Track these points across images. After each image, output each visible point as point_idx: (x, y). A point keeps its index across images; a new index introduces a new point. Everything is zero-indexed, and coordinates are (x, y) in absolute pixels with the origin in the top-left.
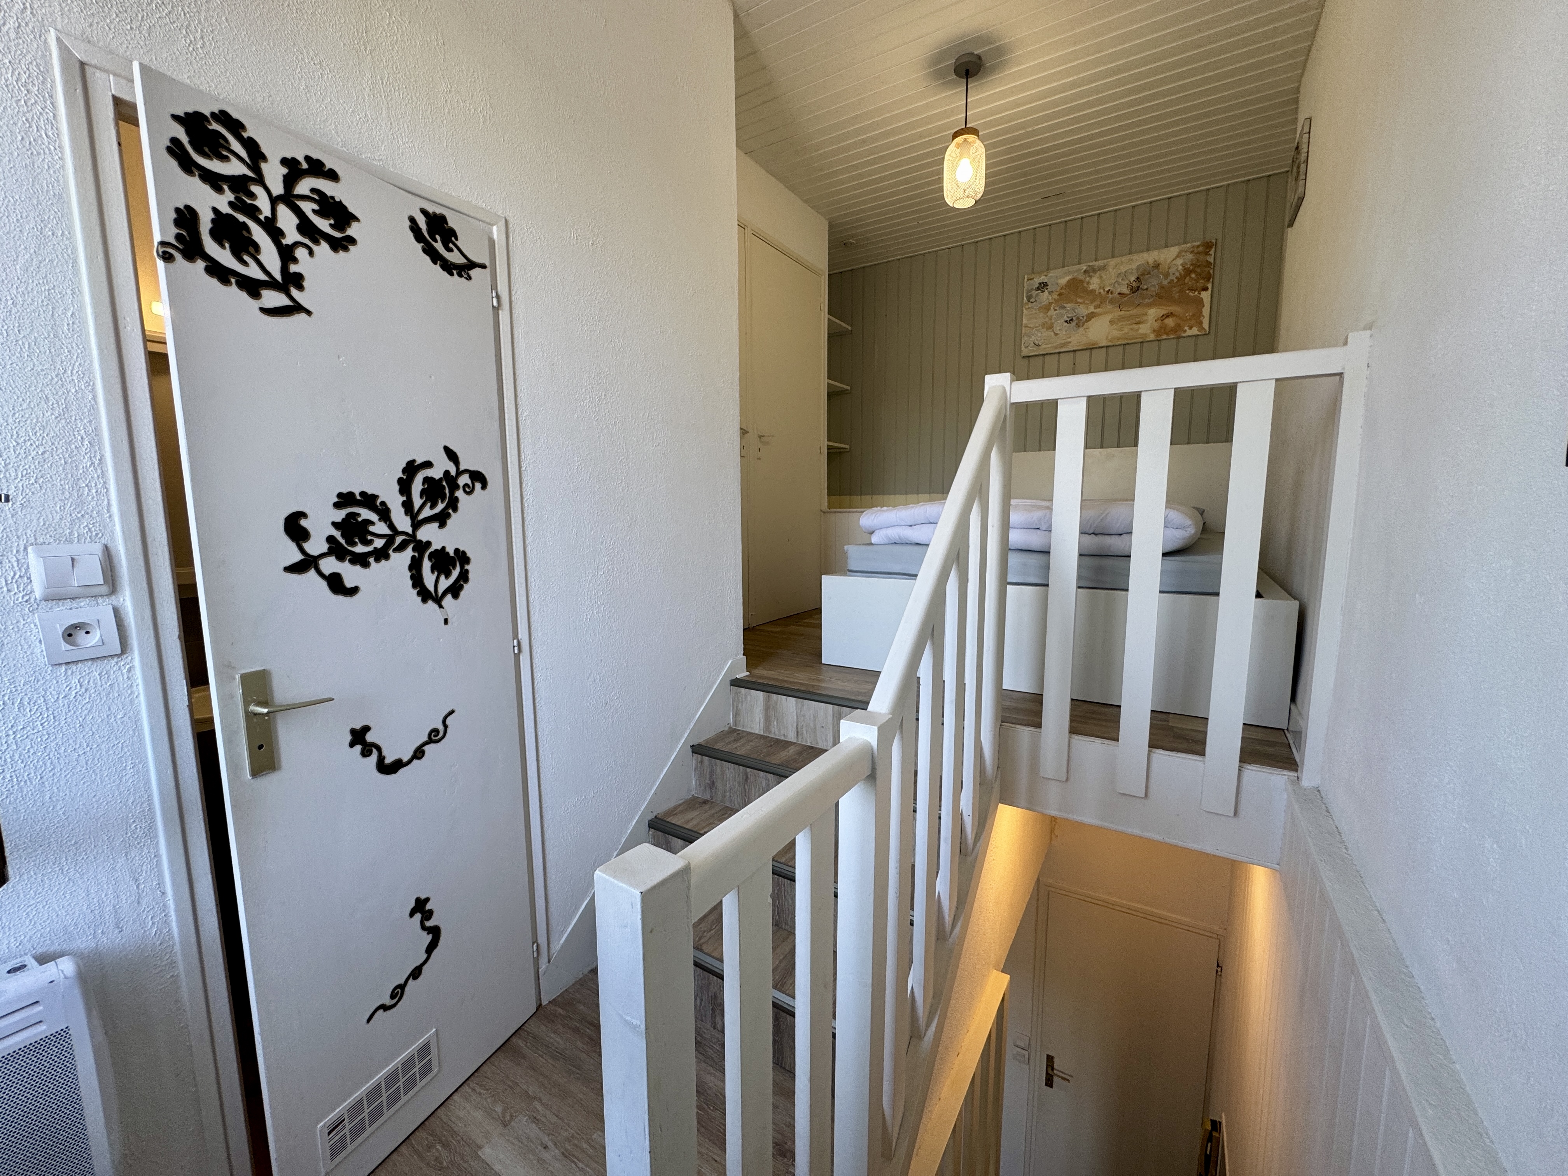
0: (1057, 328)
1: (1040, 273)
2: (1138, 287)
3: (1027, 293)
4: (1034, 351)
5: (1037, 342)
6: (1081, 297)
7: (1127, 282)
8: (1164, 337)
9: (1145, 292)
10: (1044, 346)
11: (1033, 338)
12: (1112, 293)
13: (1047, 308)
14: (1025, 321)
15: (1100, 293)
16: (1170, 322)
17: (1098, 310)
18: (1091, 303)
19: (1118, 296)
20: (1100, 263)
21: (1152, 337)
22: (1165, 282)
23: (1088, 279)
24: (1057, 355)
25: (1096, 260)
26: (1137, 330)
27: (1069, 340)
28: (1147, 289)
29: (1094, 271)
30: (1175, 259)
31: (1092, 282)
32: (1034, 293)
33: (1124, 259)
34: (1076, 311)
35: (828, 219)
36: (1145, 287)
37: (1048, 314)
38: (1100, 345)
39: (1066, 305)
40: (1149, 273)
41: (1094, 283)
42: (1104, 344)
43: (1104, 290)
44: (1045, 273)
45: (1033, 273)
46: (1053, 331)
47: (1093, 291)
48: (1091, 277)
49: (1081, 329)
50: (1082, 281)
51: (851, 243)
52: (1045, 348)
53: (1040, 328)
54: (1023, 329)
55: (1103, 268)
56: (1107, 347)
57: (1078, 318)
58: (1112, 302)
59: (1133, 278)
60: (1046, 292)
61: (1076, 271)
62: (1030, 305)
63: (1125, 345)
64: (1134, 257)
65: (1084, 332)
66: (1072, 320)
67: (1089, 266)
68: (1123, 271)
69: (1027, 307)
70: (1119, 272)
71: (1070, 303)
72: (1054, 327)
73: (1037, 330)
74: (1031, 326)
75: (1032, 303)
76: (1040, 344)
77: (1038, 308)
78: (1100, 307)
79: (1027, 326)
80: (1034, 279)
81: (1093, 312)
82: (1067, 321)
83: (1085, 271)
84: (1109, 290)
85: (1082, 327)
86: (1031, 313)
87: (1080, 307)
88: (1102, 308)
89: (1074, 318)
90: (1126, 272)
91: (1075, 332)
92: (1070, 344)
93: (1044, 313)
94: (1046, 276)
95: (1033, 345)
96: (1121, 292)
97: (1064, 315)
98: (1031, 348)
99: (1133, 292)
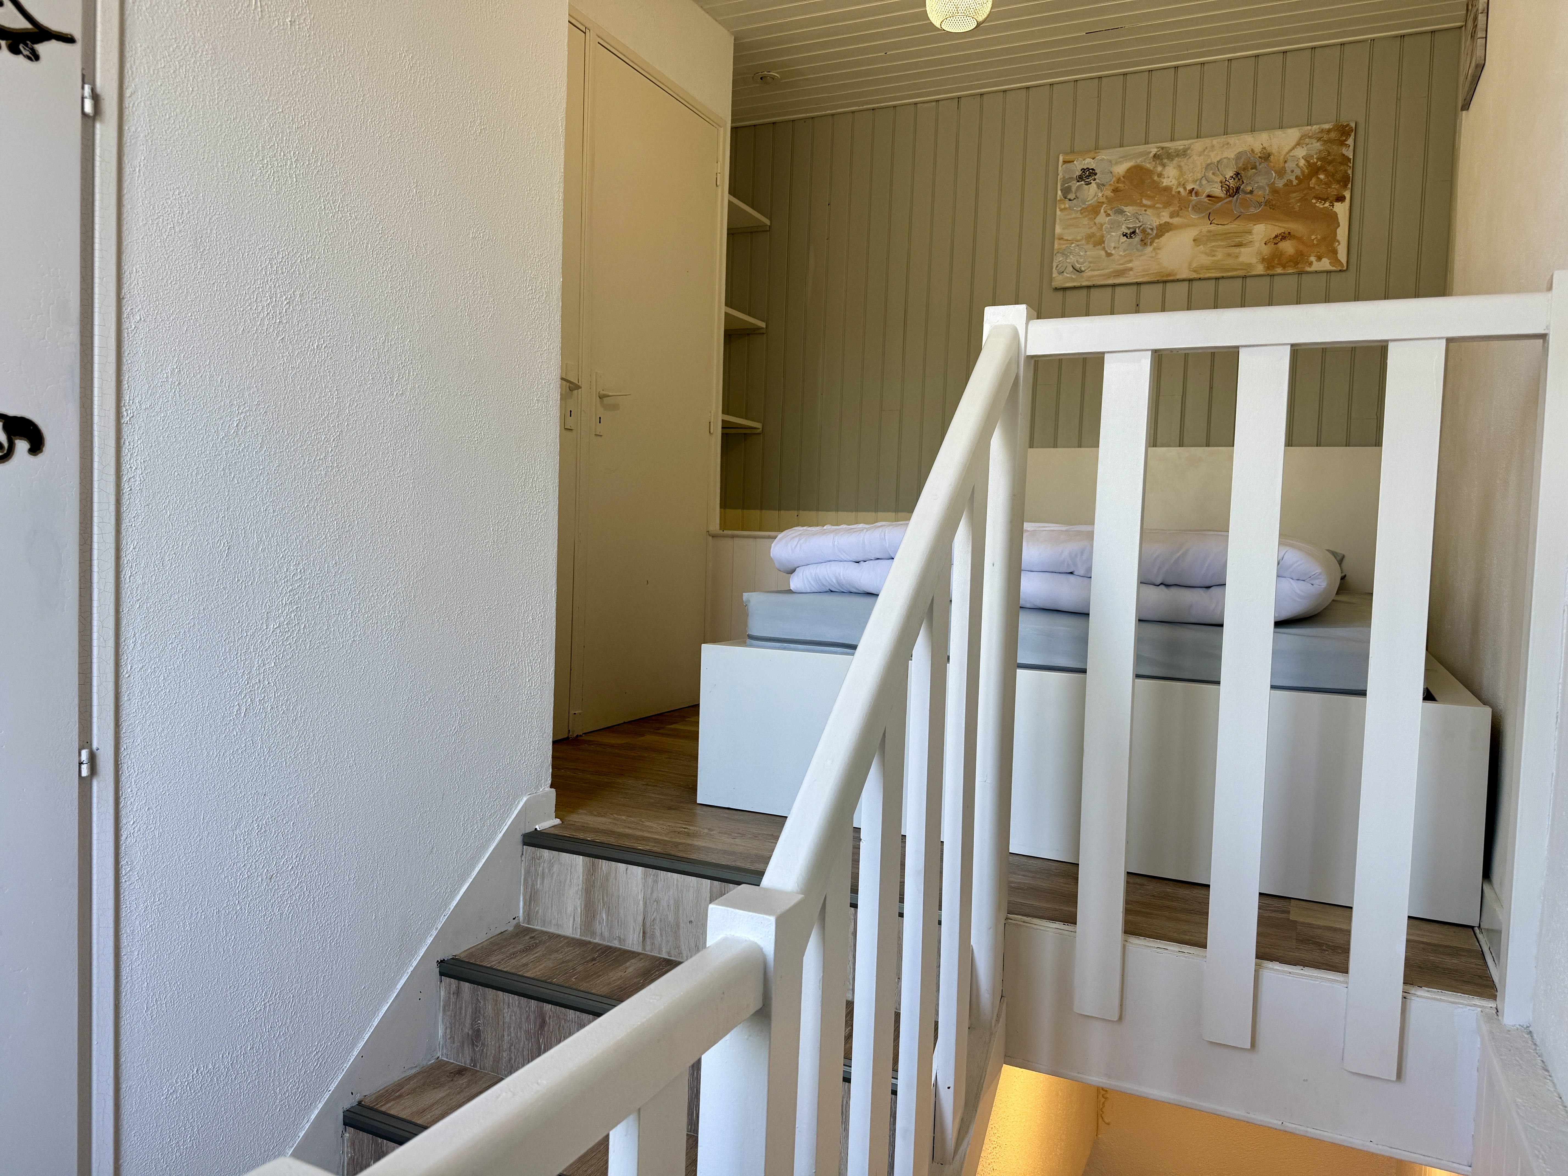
0: (1110, 245)
1: (1084, 153)
2: (1238, 189)
3: (1062, 185)
4: (1072, 280)
5: (1078, 266)
6: (1148, 197)
7: (1221, 178)
8: (1279, 270)
9: (1249, 196)
10: (1088, 274)
11: (1072, 259)
12: (1197, 194)
13: (1094, 210)
14: (1058, 230)
15: (1179, 192)
16: (1288, 247)
17: (1176, 221)
18: (1165, 207)
19: (1206, 200)
20: (1179, 145)
21: (1260, 269)
22: (1280, 184)
23: (1159, 169)
24: (1110, 289)
25: (1172, 140)
26: (1237, 257)
27: (1130, 265)
28: (1251, 192)
29: (1170, 156)
30: (1293, 149)
31: (1165, 173)
32: (1075, 185)
33: (1216, 141)
34: (1141, 217)
35: (732, 33)
36: (1249, 188)
37: (1096, 221)
38: (1178, 277)
39: (1125, 209)
40: (1254, 167)
41: (1170, 176)
42: (1185, 274)
43: (1185, 189)
44: (1092, 154)
45: (1072, 152)
46: (1104, 248)
47: (1168, 189)
48: (1164, 165)
49: (1149, 249)
50: (1149, 172)
51: (773, 78)
52: (1091, 276)
53: (1083, 242)
54: (1056, 242)
55: (1183, 153)
56: (1190, 280)
57: (1144, 231)
58: (1197, 208)
59: (1230, 173)
60: (1094, 185)
61: (1141, 154)
62: (1067, 204)
63: (1217, 279)
64: (1232, 140)
65: (1154, 254)
66: (1134, 232)
67: (1163, 148)
68: (1215, 160)
69: (1063, 206)
70: (1209, 162)
71: (1131, 205)
72: (1106, 243)
73: (1078, 245)
74: (1070, 238)
75: (1070, 200)
76: (1083, 269)
77: (1081, 210)
78: (1178, 216)
79: (1062, 238)
80: (1075, 162)
81: (1168, 223)
82: (1126, 233)
83: (1155, 156)
84: (1193, 189)
85: (1151, 245)
86: (1069, 217)
87: (1147, 212)
88: (1181, 217)
89: (1137, 231)
90: (1218, 162)
91: (1140, 253)
92: (1131, 273)
93: (1090, 219)
94: (1093, 159)
95: (1072, 269)
96: (1211, 194)
97: (1121, 224)
98: (1068, 275)
99: (1230, 196)
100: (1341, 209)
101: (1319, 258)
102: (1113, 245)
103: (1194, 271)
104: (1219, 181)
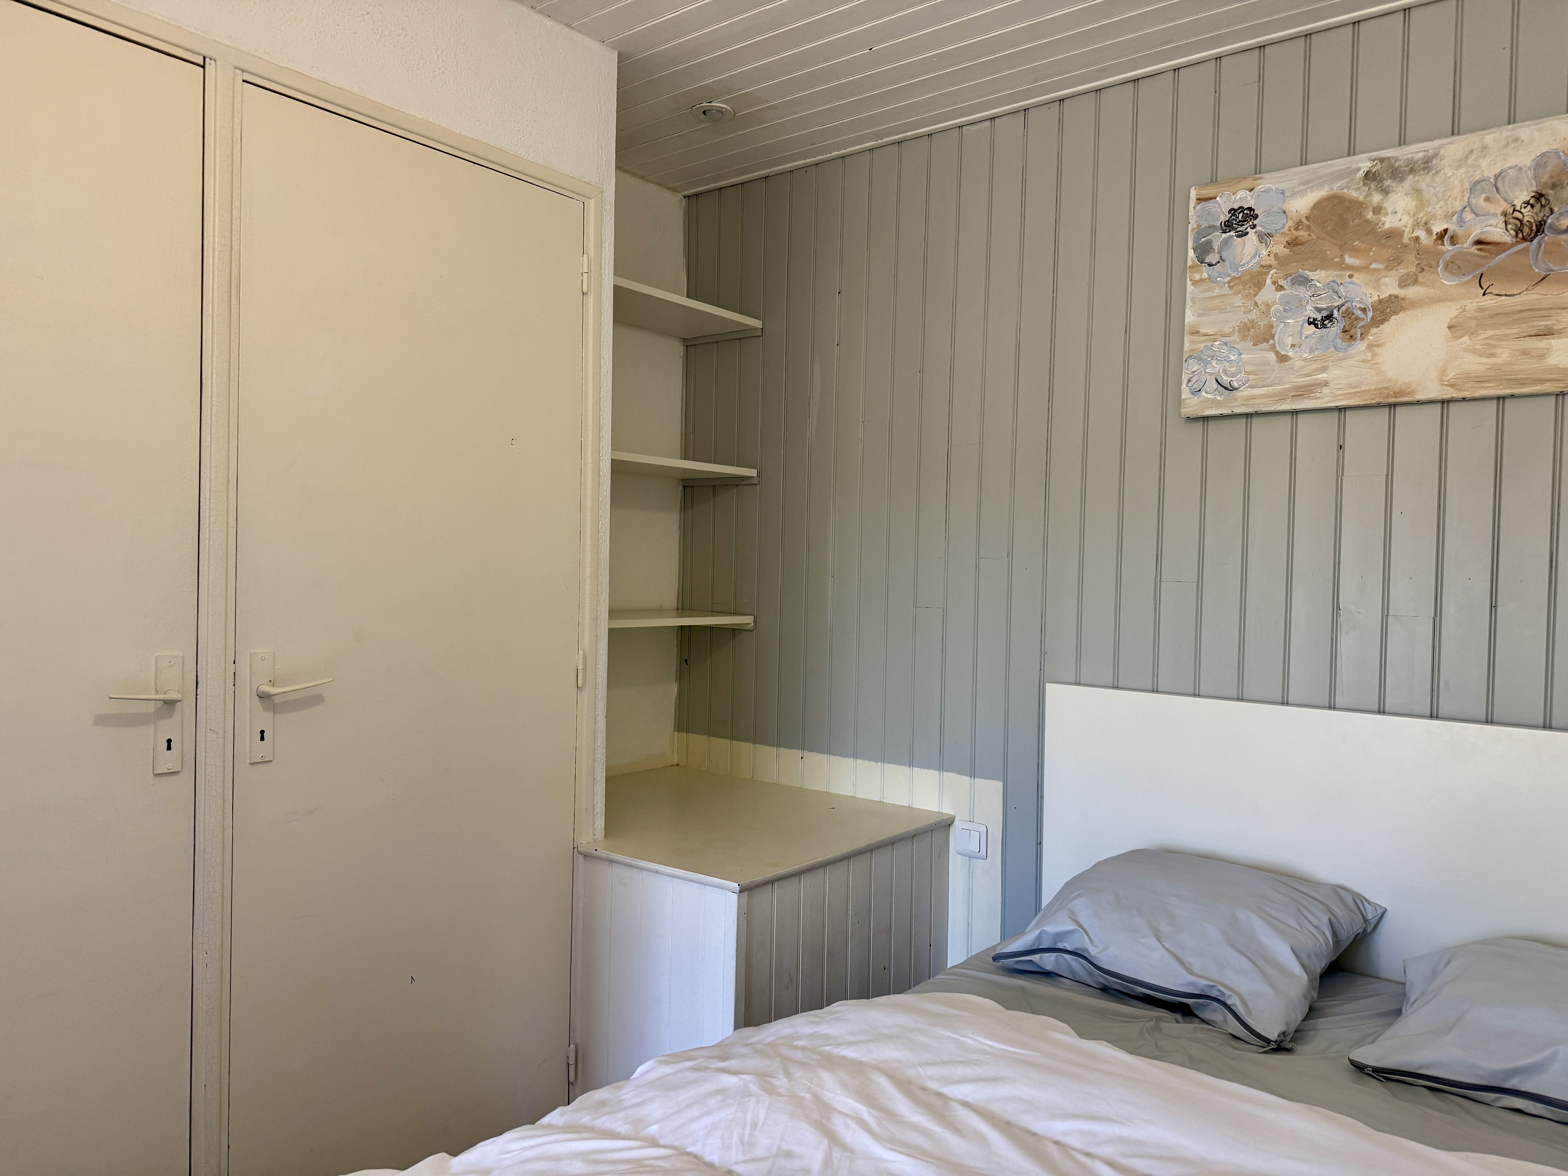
0: (1285, 339)
1: (1235, 180)
2: (1540, 227)
3: (1196, 240)
4: (1218, 404)
5: (1225, 380)
6: (1355, 252)
7: (1504, 206)
10: (1244, 393)
11: (1215, 367)
12: (1453, 240)
13: (1256, 281)
14: (1190, 318)
15: (1417, 239)
17: (1412, 292)
18: (1389, 268)
19: (1474, 249)
20: (1414, 151)
23: (1376, 198)
24: (1288, 418)
25: (1402, 142)
26: (1542, 357)
27: (1322, 376)
29: (1397, 173)
31: (1389, 206)
32: (1218, 238)
33: (1489, 138)
34: (1342, 289)
37: (1258, 299)
38: (1419, 397)
39: (1311, 275)
41: (1398, 210)
42: (1433, 391)
44: (1248, 183)
45: (1214, 180)
46: (1273, 347)
47: (1393, 235)
48: (1385, 192)
49: (1360, 346)
50: (1356, 206)
51: (720, 111)
52: (1251, 397)
53: (1235, 337)
54: (1187, 338)
55: (1426, 165)
56: (1445, 402)
57: (1348, 314)
58: (1454, 267)
59: (1522, 196)
60: (1252, 235)
61: (1340, 175)
62: (1205, 272)
63: (1500, 399)
64: (1524, 131)
65: (1369, 356)
66: (1330, 317)
67: (1382, 160)
68: (1490, 174)
69: (1197, 277)
70: (1478, 177)
71: (1322, 268)
72: (1276, 337)
73: (1226, 344)
74: (1210, 331)
75: (1210, 265)
76: (1235, 384)
77: (1229, 282)
78: (1415, 282)
79: (1198, 332)
80: (1218, 199)
81: (1397, 297)
82: (1315, 320)
83: (1367, 175)
84: (1446, 231)
85: (1362, 339)
86: (1209, 294)
87: (1354, 279)
88: (1422, 284)
89: (1336, 314)
90: (1497, 177)
91: (1341, 354)
92: (1326, 390)
93: (1247, 296)
94: (1251, 190)
95: (1215, 385)
96: (1483, 237)
97: (1304, 303)
98: (1209, 396)
99: (1524, 239)
102: (1289, 341)
103: (1452, 386)
104: (1499, 211)
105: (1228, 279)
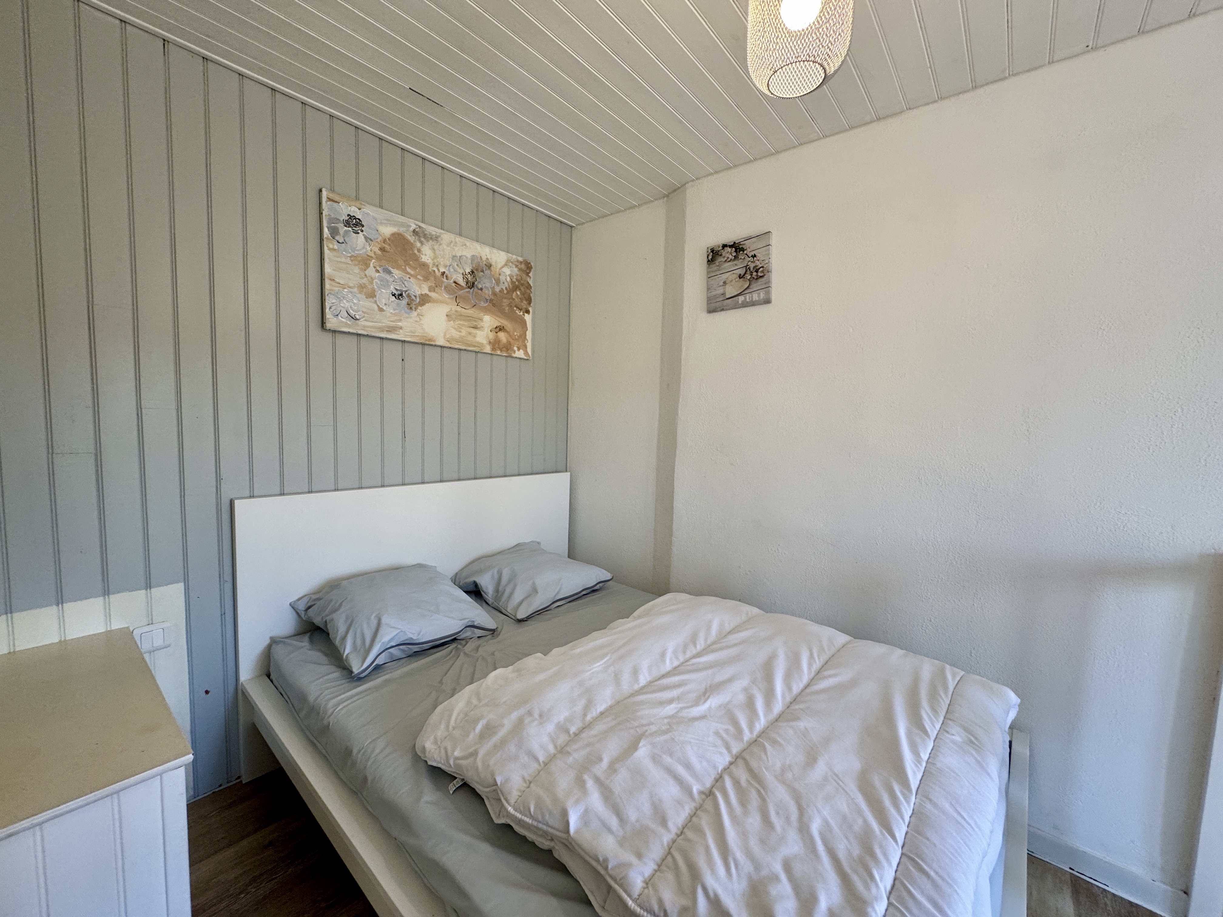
0: (381, 300)
1: (347, 198)
2: (473, 284)
3: (329, 223)
4: (347, 325)
5: (352, 313)
6: (411, 267)
7: (461, 271)
8: (499, 352)
9: (480, 291)
10: (362, 323)
11: (345, 304)
12: (447, 278)
15: (434, 271)
16: (502, 336)
17: (432, 294)
18: (424, 280)
19: (454, 285)
20: (433, 230)
21: (488, 349)
22: (497, 289)
23: (418, 245)
24: (380, 341)
25: (428, 223)
26: (474, 336)
27: (400, 324)
28: (481, 289)
29: (426, 236)
30: (503, 267)
31: (423, 251)
32: (343, 229)
33: (458, 239)
34: (406, 283)
36: (480, 286)
37: (367, 272)
38: (436, 343)
39: (392, 270)
40: (482, 271)
41: (427, 255)
42: (441, 342)
44: (356, 204)
45: (335, 191)
46: (376, 302)
47: (426, 265)
48: (421, 243)
49: (414, 314)
50: (411, 244)
52: (364, 326)
53: (356, 290)
55: (436, 239)
56: (444, 347)
57: (409, 296)
58: (447, 290)
59: (468, 270)
60: (361, 235)
61: (403, 225)
62: (336, 245)
63: (461, 350)
64: (467, 243)
65: (418, 319)
66: (401, 295)
67: (420, 227)
68: (458, 254)
69: (331, 246)
70: (453, 253)
71: (397, 269)
72: (377, 297)
73: (351, 292)
74: (342, 282)
75: (338, 242)
76: (358, 317)
77: (350, 257)
78: (434, 291)
79: (334, 280)
80: (340, 204)
81: (428, 295)
82: (395, 294)
83: (414, 231)
84: (444, 272)
85: (415, 311)
86: (339, 259)
87: (411, 280)
88: (437, 293)
89: (404, 294)
90: (460, 257)
91: (407, 315)
92: (401, 331)
93: (361, 269)
94: (360, 209)
95: (346, 315)
96: (457, 281)
97: (390, 284)
98: (343, 320)
99: (469, 287)
100: (528, 318)
101: (519, 349)
102: (384, 301)
103: (448, 341)
104: (461, 272)
105: (349, 255)
